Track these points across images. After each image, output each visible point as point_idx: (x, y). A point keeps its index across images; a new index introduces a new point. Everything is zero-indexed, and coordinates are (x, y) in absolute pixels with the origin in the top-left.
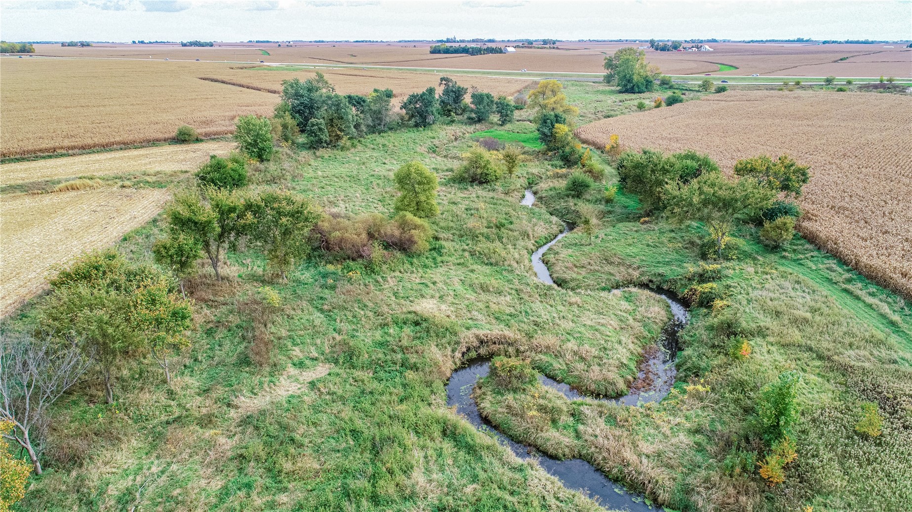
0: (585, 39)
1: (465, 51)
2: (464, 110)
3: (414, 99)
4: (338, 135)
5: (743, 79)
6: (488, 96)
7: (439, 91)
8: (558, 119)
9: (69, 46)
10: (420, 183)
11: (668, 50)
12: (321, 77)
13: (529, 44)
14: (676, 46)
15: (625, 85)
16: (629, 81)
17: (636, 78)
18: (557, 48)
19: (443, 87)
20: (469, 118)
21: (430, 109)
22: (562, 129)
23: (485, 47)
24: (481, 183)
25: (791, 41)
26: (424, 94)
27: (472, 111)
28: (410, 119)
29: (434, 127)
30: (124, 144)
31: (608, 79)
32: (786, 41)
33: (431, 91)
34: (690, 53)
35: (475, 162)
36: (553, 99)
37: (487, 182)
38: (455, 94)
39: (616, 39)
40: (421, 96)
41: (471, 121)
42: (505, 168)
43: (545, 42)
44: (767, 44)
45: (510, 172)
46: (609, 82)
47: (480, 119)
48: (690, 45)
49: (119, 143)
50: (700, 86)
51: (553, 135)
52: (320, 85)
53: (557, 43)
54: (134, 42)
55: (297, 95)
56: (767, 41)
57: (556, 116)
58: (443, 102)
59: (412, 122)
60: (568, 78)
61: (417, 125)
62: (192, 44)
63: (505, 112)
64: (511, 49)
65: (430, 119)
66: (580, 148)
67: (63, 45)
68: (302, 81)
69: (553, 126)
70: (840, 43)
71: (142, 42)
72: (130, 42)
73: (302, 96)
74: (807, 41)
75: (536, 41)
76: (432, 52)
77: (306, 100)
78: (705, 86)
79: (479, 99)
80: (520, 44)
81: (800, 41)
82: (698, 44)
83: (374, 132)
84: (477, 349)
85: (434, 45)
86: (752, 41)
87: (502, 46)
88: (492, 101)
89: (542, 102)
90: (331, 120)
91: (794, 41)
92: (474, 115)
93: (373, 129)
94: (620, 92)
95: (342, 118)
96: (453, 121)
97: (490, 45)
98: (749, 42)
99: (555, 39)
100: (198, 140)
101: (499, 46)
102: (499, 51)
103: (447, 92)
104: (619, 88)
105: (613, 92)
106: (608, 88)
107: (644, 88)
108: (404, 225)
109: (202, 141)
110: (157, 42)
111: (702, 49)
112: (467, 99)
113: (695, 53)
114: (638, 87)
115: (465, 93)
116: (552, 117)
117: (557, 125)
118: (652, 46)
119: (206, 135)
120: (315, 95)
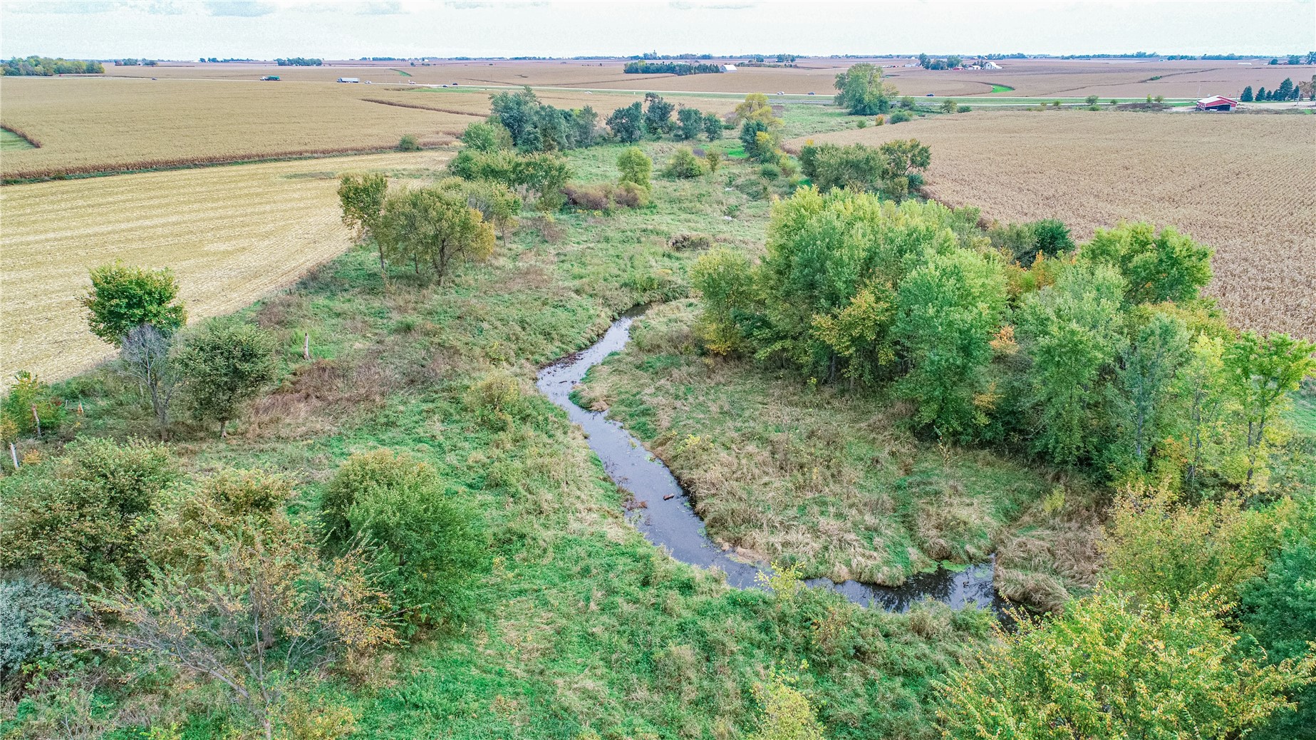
0: (840, 54)
1: (671, 69)
2: (671, 129)
3: (620, 114)
4: (550, 145)
5: (1011, 100)
6: (696, 112)
7: (645, 108)
8: (759, 127)
9: (125, 64)
10: (638, 164)
11: (942, 69)
12: (529, 90)
13: (759, 61)
14: (952, 63)
15: (855, 106)
16: (860, 101)
17: (867, 98)
18: (796, 67)
19: (648, 103)
20: (676, 136)
21: (636, 124)
22: (762, 136)
23: (697, 64)
24: (687, 177)
25: (1129, 56)
26: (630, 108)
27: (679, 128)
28: (616, 135)
29: (641, 142)
30: (357, 150)
31: (840, 101)
32: (1122, 56)
33: (637, 106)
34: (969, 72)
35: (681, 159)
36: (759, 111)
37: (692, 176)
38: (661, 111)
39: (884, 55)
40: (628, 110)
41: (678, 138)
42: (709, 166)
43: (780, 58)
44: (1092, 61)
45: (713, 169)
46: (840, 104)
47: (688, 136)
48: (972, 62)
49: (352, 149)
50: (941, 108)
51: (754, 142)
52: (528, 98)
53: (797, 61)
54: (202, 60)
55: (507, 108)
56: (1094, 56)
57: (758, 125)
58: (648, 119)
59: (619, 138)
60: (793, 101)
61: (623, 141)
62: (291, 62)
63: (713, 129)
64: (731, 68)
65: (637, 133)
66: (779, 152)
67: (117, 63)
68: (511, 95)
69: (755, 134)
70: (1192, 58)
71: (214, 60)
72: (197, 60)
73: (511, 109)
74: (1151, 56)
75: (770, 57)
76: (627, 72)
77: (515, 113)
78: (948, 107)
79: (686, 115)
80: (746, 62)
81: (1140, 56)
82: (982, 62)
83: (580, 147)
84: (682, 242)
85: (630, 63)
86: (1072, 57)
87: (719, 64)
88: (700, 118)
89: (748, 114)
90: (545, 130)
91: (1133, 56)
92: (681, 133)
93: (580, 144)
94: (850, 114)
95: (555, 128)
96: (659, 138)
97: (703, 62)
98: (1068, 58)
99: (795, 55)
100: (418, 149)
101: (715, 63)
102: (715, 70)
103: (652, 109)
104: (848, 110)
105: (841, 115)
106: (838, 111)
107: (877, 110)
108: (628, 190)
109: (422, 150)
110: (232, 60)
111: (987, 67)
112: (674, 117)
113: (976, 72)
114: (870, 107)
115: (672, 110)
116: (755, 126)
117: (758, 133)
118: (922, 63)
119: (424, 145)
120: (524, 108)
